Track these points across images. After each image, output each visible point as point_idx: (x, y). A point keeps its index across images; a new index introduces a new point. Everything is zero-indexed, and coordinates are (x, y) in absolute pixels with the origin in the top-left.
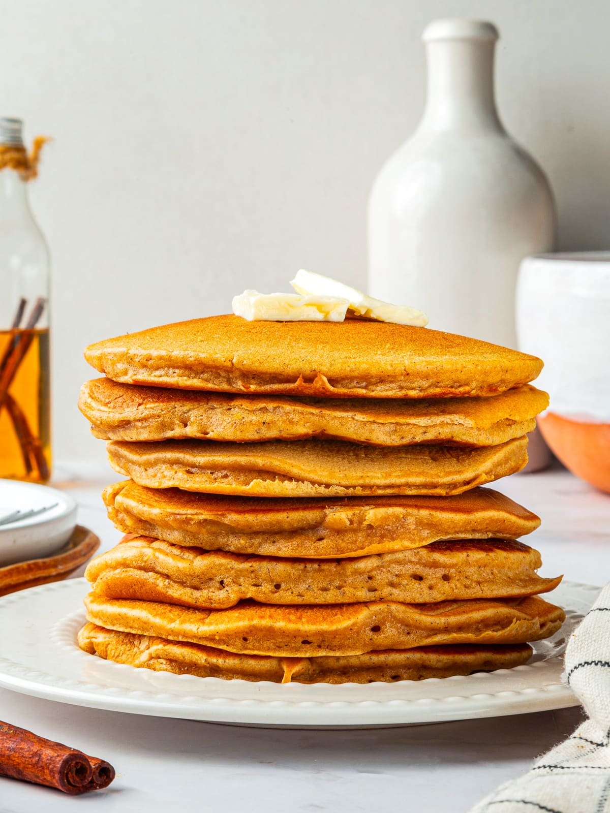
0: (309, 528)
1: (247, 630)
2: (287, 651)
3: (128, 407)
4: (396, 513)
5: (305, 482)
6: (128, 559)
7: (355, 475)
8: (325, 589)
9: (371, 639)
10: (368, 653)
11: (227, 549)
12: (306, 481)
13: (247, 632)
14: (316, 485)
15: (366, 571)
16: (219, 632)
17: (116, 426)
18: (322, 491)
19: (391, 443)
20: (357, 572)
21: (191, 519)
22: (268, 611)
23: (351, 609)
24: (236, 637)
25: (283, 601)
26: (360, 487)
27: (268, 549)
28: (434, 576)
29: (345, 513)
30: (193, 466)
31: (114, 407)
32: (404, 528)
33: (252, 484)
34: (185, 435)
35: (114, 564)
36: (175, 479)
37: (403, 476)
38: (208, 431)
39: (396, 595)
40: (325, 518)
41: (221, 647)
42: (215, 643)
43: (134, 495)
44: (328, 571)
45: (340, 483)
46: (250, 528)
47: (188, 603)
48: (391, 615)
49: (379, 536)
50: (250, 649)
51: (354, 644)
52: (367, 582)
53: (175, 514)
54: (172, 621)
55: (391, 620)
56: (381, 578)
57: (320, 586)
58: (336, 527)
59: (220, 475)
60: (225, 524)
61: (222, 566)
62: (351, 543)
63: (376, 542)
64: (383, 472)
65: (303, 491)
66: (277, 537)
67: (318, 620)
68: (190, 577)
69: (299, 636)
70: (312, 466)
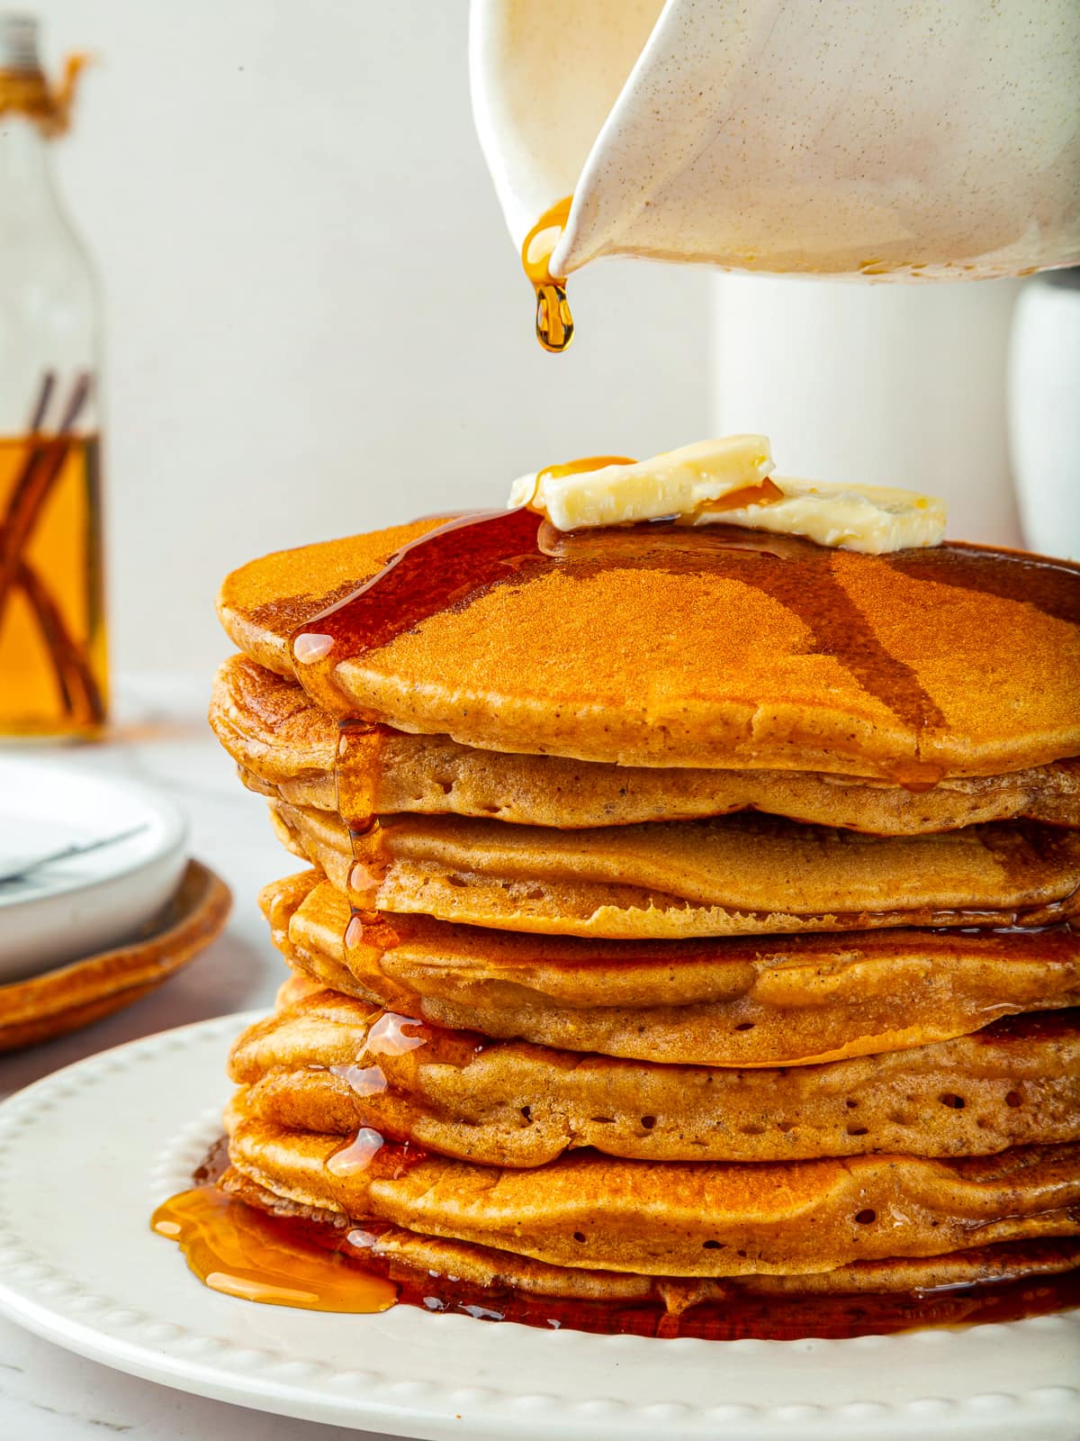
0: (718, 1001)
1: (585, 1219)
2: (670, 1262)
3: (320, 739)
4: (910, 969)
5: (714, 908)
6: (320, 1051)
7: (821, 889)
8: (752, 1130)
9: (855, 1240)
10: (848, 1266)
11: (536, 1040)
12: (716, 906)
13: (583, 1223)
14: (738, 913)
15: (844, 1090)
16: (523, 1222)
17: (294, 777)
18: (750, 925)
19: (901, 830)
20: (824, 1093)
21: (458, 978)
22: (629, 1176)
23: (811, 1173)
24: (560, 1232)
25: (661, 1154)
26: (832, 913)
27: (627, 1044)
28: (990, 1098)
29: (799, 971)
30: (465, 868)
31: (289, 737)
32: (927, 999)
33: (596, 915)
34: (446, 809)
35: (289, 1059)
36: (425, 895)
37: (925, 889)
38: (498, 804)
39: (908, 1142)
40: (754, 981)
41: (526, 1252)
42: (513, 1243)
43: (331, 916)
44: (761, 1089)
45: (788, 908)
46: (588, 1000)
47: (452, 1152)
48: (900, 1186)
49: (874, 1019)
50: (589, 1258)
51: (819, 1249)
52: (846, 1113)
53: (423, 965)
54: (420, 1192)
55: (899, 1197)
56: (877, 1104)
57: (743, 1122)
58: (778, 1002)
59: (524, 890)
60: (534, 991)
61: (526, 1076)
62: (812, 1035)
63: (867, 1033)
64: (883, 882)
65: (707, 928)
66: (648, 1019)
67: (739, 1199)
68: (456, 1098)
69: (698, 1232)
70: (727, 873)
